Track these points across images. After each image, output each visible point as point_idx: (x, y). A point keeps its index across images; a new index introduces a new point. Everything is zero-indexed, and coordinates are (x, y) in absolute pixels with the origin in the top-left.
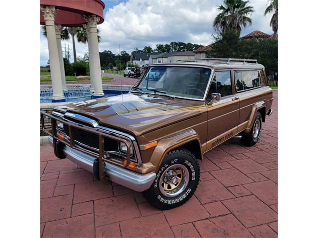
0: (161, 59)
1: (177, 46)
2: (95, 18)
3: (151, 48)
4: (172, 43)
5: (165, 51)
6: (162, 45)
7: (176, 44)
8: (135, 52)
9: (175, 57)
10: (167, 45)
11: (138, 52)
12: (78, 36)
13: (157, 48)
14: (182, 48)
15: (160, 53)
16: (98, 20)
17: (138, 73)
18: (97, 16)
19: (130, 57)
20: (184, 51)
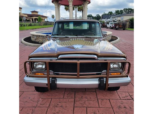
0: (116, 18)
1: (127, 10)
2: (87, 2)
3: (112, 13)
4: (124, 9)
5: (120, 13)
6: (119, 11)
7: (127, 9)
8: (103, 15)
9: (125, 16)
10: (121, 10)
11: (105, 14)
12: (78, 8)
13: (116, 12)
14: (130, 11)
15: (117, 14)
16: (88, 2)
17: (104, 25)
18: (88, 1)
19: (101, 17)
20: (131, 13)
